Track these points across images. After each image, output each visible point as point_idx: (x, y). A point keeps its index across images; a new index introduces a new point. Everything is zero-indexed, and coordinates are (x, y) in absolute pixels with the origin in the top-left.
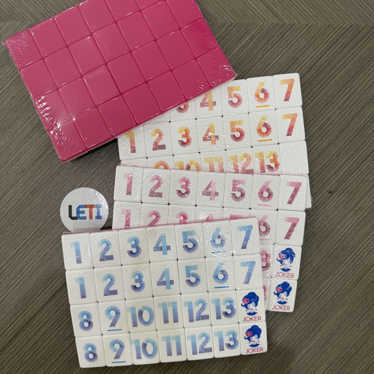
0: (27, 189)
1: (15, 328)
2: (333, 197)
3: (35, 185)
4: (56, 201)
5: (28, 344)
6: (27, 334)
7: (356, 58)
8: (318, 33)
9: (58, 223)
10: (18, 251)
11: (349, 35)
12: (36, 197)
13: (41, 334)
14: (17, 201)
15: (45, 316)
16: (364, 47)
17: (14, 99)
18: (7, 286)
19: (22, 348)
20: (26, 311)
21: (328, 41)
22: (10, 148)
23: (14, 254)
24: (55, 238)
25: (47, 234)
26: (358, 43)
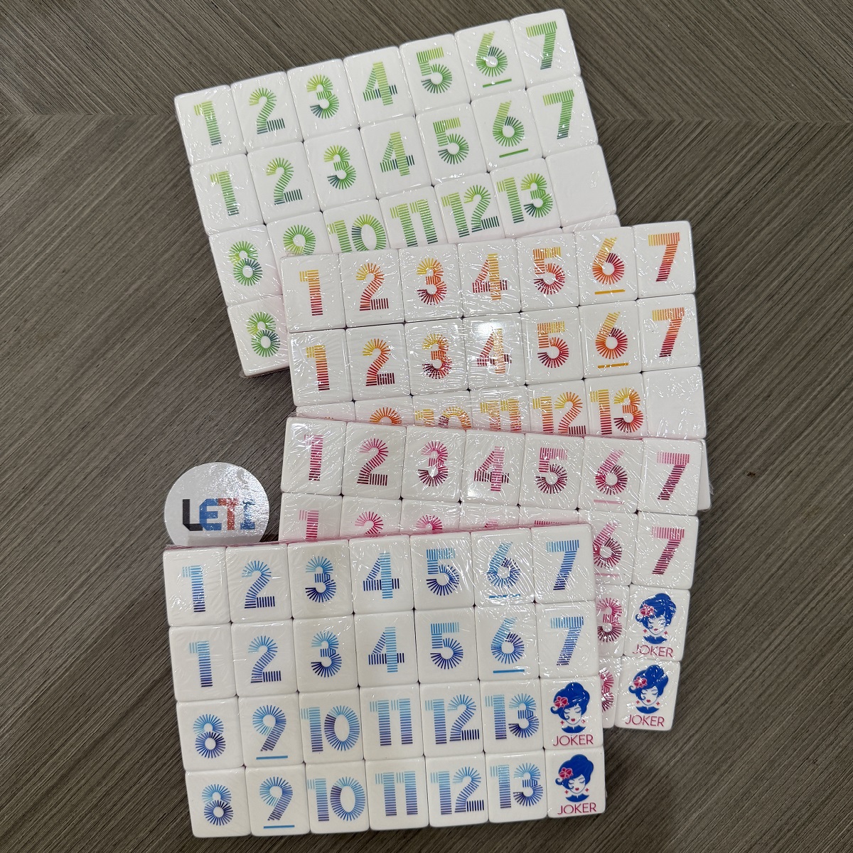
0: (92, 465)
1: (61, 763)
2: (758, 486)
3: (112, 457)
4: (156, 491)
5: (89, 798)
6: (88, 776)
7: (805, 194)
8: (722, 140)
9: (159, 538)
10: (70, 598)
11: (790, 145)
12: (111, 483)
13: (117, 776)
14: (70, 490)
15: (128, 736)
16: (822, 170)
17: (68, 275)
18: (46, 671)
19: (76, 806)
20: (86, 727)
21: (744, 157)
22: (56, 379)
23: (62, 603)
24: (151, 570)
25: (135, 560)
26: (809, 162)
